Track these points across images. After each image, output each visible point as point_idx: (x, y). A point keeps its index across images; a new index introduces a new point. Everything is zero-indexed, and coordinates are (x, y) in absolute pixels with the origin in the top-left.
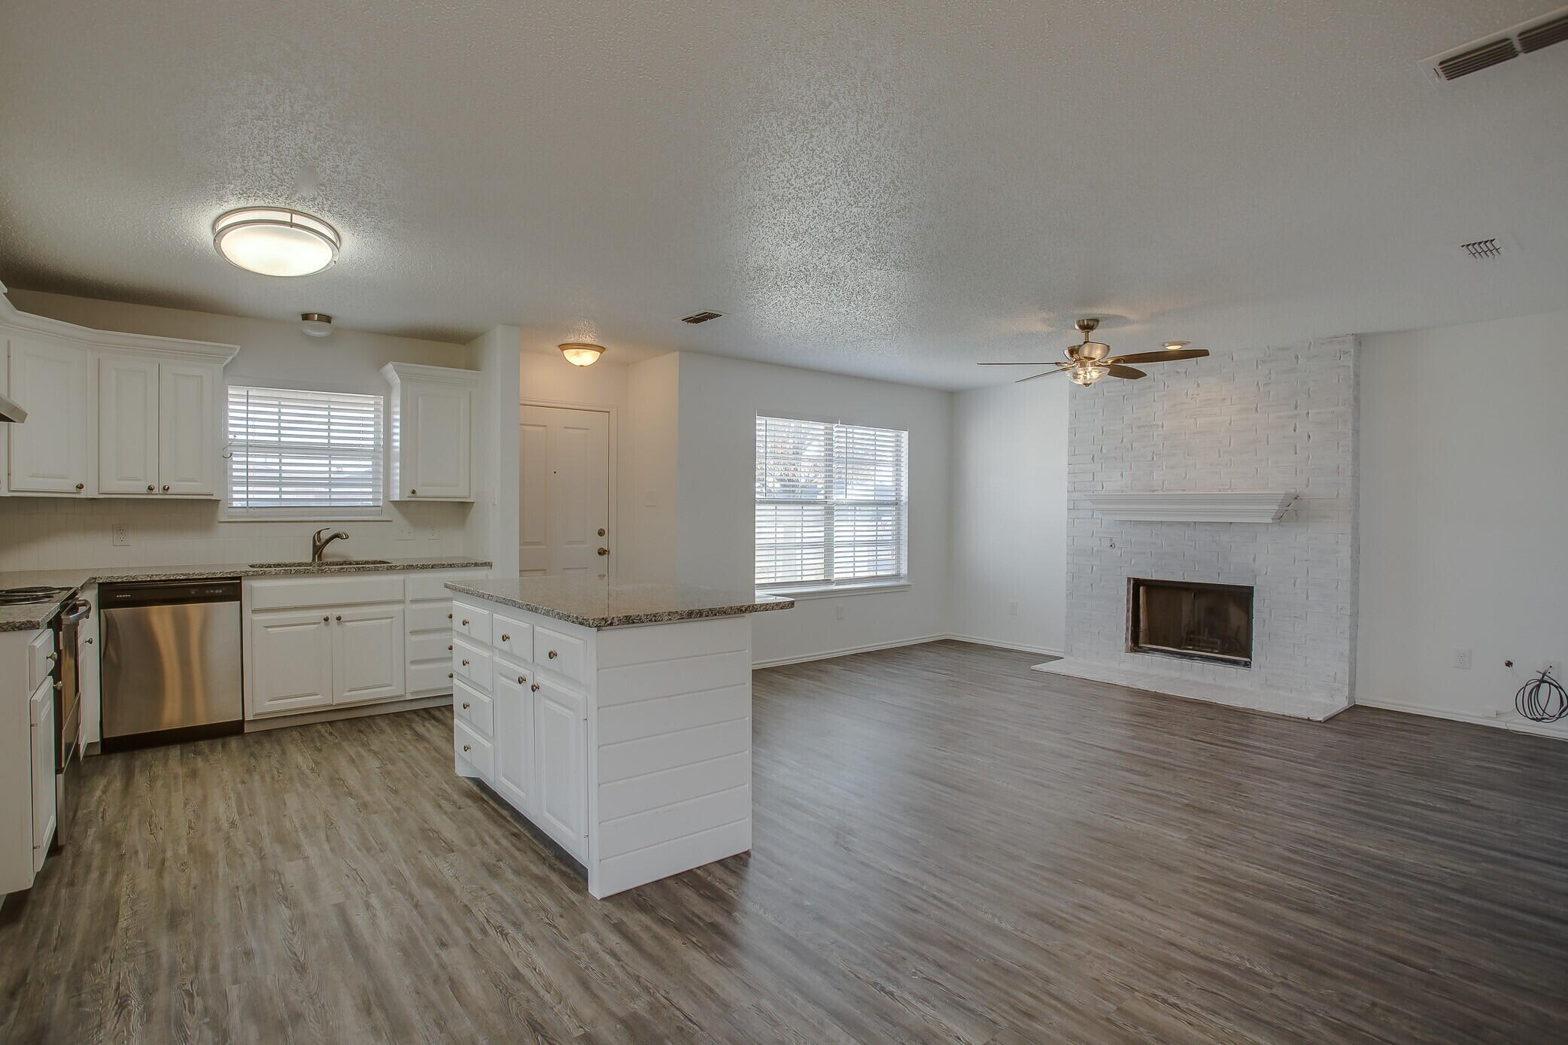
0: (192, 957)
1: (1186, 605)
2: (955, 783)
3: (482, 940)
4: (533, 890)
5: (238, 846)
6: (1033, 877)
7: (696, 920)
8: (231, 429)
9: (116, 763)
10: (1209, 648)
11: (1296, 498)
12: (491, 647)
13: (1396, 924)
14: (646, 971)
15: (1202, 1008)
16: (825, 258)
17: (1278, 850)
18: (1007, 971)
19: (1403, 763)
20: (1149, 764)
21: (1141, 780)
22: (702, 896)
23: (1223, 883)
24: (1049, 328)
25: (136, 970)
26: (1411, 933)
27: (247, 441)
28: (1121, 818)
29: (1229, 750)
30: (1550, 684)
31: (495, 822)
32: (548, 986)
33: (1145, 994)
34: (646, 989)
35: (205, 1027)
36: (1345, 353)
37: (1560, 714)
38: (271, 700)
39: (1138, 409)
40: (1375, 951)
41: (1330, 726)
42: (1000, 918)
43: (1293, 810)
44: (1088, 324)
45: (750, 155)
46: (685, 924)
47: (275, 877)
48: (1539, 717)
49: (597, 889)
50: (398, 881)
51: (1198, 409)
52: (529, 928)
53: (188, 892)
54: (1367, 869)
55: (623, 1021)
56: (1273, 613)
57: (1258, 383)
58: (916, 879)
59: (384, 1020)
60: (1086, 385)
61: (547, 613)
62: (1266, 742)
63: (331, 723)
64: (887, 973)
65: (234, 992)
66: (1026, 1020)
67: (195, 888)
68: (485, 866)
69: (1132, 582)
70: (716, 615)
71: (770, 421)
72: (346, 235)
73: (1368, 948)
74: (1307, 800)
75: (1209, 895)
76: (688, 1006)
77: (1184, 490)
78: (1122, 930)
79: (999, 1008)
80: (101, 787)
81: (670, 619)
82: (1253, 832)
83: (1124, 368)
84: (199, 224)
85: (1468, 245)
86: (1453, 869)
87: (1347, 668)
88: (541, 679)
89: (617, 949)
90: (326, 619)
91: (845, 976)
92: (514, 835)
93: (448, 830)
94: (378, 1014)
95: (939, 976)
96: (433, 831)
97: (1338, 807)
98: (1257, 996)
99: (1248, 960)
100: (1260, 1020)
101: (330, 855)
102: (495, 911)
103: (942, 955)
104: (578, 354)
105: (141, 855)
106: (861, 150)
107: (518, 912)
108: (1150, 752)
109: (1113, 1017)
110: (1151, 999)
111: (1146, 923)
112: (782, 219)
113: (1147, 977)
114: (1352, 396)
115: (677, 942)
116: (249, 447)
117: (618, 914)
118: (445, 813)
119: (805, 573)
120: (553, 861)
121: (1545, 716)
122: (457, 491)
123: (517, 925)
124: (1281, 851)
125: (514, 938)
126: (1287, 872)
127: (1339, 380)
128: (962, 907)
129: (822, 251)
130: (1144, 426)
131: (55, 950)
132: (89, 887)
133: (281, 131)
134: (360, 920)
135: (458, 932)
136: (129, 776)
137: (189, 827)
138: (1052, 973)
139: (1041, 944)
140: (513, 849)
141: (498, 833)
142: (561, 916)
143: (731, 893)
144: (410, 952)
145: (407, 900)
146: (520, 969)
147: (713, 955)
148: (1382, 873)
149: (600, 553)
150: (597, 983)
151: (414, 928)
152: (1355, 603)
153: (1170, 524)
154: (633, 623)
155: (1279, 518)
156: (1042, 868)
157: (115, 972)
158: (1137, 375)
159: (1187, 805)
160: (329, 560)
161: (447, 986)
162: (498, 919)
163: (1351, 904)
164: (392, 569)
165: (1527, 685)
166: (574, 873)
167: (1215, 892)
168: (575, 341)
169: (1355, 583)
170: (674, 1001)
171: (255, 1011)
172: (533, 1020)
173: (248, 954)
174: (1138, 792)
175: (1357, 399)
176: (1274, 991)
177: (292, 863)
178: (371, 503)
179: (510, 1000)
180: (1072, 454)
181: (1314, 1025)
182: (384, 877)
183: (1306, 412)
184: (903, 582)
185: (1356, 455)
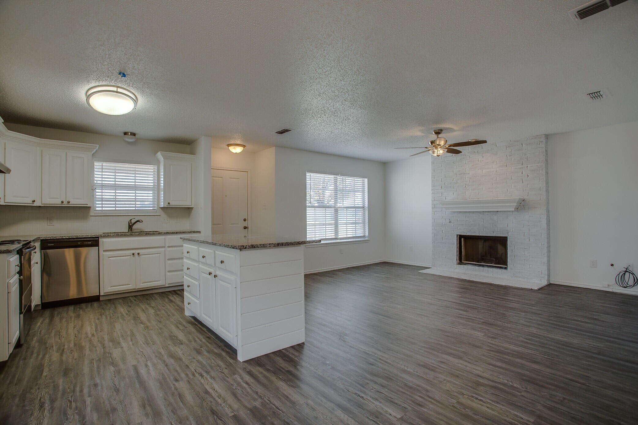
0: (72, 387)
1: (481, 244)
2: (388, 316)
3: (193, 378)
4: (215, 358)
5: (95, 343)
6: (421, 351)
7: (282, 369)
8: (95, 179)
9: (47, 313)
10: (490, 262)
11: (523, 201)
12: (198, 262)
13: (572, 367)
14: (260, 390)
15: (492, 401)
16: (332, 104)
17: (521, 339)
18: (411, 388)
19: (571, 305)
20: (467, 307)
21: (464, 313)
22: (284, 360)
23: (498, 351)
24: (423, 134)
25: (48, 392)
26: (578, 370)
27: (102, 183)
28: (457, 328)
29: (500, 301)
30: (629, 272)
31: (200, 333)
32: (220, 396)
33: (468, 396)
34: (260, 397)
35: (75, 414)
36: (541, 142)
37: (634, 285)
38: (111, 287)
39: (459, 167)
40: (564, 378)
41: (540, 291)
42: (407, 367)
43: (528, 324)
44: (438, 132)
45: (300, 59)
46: (277, 371)
47: (109, 354)
48: (626, 286)
49: (241, 357)
50: (159, 356)
51: (484, 166)
52: (212, 373)
53: (73, 361)
54: (558, 345)
55: (251, 410)
56: (516, 247)
57: (507, 155)
58: (373, 352)
59: (150, 410)
60: (438, 156)
61: (220, 245)
62: (515, 298)
63: (135, 296)
64: (361, 389)
65: (88, 400)
66: (420, 407)
67: (75, 360)
68: (195, 349)
69: (458, 236)
70: (289, 245)
71: (312, 174)
72: (139, 97)
73: (560, 376)
74: (532, 320)
75: (494, 357)
76: (277, 403)
77: (478, 199)
78: (458, 371)
79: (408, 402)
80: (40, 322)
81: (270, 246)
82: (511, 332)
83: (453, 149)
84: (81, 93)
85: (590, 94)
86: (594, 345)
87: (547, 268)
88: (218, 273)
89: (249, 381)
90: (133, 254)
91: (343, 391)
92: (208, 337)
93: (181, 336)
94: (148, 408)
95: (382, 390)
96: (174, 336)
97: (545, 322)
98: (515, 396)
99: (511, 382)
100: (517, 406)
101: (132, 346)
102: (198, 367)
103: (384, 382)
104: (234, 148)
105: (54, 347)
106: (344, 56)
107: (209, 368)
108: (468, 302)
109: (456, 405)
110: (471, 398)
111: (468, 368)
112: (314, 87)
113: (469, 389)
114: (545, 159)
115: (274, 378)
116: (103, 186)
117: (250, 368)
118: (180, 329)
119: (327, 235)
120: (223, 347)
121: (628, 286)
122: (186, 203)
123: (208, 372)
124: (523, 339)
125: (206, 377)
126: (525, 347)
127: (539, 153)
128: (391, 363)
129: (330, 101)
130: (461, 174)
131: (16, 384)
132: (32, 360)
133: (111, 51)
134: (143, 371)
135: (183, 375)
136: (52, 318)
137: (75, 336)
138: (429, 388)
139: (425, 377)
140: (207, 343)
141: (201, 337)
142: (226, 369)
143: (296, 359)
144: (163, 383)
145: (162, 363)
146: (208, 390)
147: (288, 383)
148: (565, 347)
149: (244, 228)
150: (240, 394)
151: (165, 374)
152: (549, 242)
153: (473, 212)
154: (255, 248)
155: (517, 209)
156: (424, 347)
157: (40, 393)
158: (458, 152)
159: (483, 322)
160: (135, 231)
161: (178, 397)
162: (200, 370)
163: (552, 359)
164: (160, 234)
165: (620, 273)
166: (232, 351)
167: (496, 355)
168: (233, 143)
169: (549, 234)
170: (272, 401)
171: (97, 407)
172: (213, 409)
173: (96, 385)
174: (464, 318)
175: (547, 160)
176: (522, 394)
177: (116, 350)
178: (152, 209)
179: (203, 402)
180: (433, 186)
181: (540, 407)
182: (154, 354)
183: (526, 166)
184: (366, 239)
185: (547, 183)
